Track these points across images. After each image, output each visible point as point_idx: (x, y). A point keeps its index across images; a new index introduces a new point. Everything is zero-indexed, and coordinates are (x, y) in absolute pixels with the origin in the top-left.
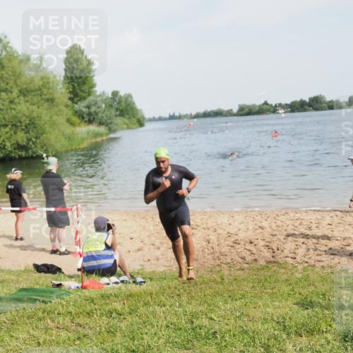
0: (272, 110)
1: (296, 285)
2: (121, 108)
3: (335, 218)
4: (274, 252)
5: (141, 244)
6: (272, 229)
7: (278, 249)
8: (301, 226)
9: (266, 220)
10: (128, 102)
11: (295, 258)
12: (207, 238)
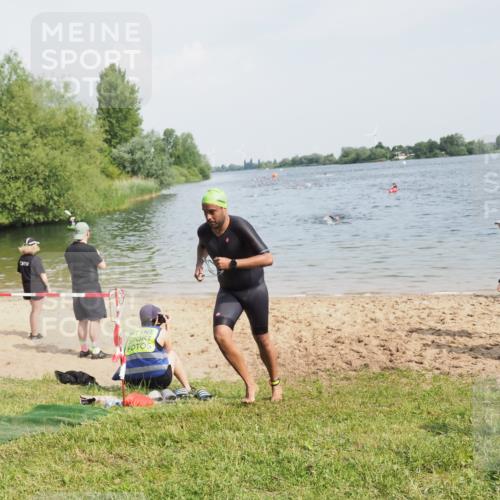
0: (388, 155)
1: (423, 400)
2: (177, 153)
3: (478, 307)
4: (391, 355)
5: (206, 344)
7: (398, 351)
8: (430, 318)
10: (187, 146)
11: (421, 363)
12: (298, 335)
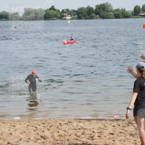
0: (59, 15)
6: (54, 139)
8: (83, 136)
9: (49, 130)
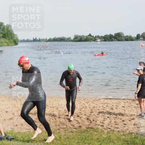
0: (93, 39)
1: (103, 141)
2: (4, 33)
3: (127, 103)
4: (91, 122)
5: (13, 116)
7: (94, 121)
10: (8, 30)
11: (103, 126)
